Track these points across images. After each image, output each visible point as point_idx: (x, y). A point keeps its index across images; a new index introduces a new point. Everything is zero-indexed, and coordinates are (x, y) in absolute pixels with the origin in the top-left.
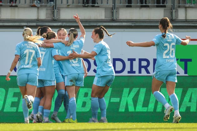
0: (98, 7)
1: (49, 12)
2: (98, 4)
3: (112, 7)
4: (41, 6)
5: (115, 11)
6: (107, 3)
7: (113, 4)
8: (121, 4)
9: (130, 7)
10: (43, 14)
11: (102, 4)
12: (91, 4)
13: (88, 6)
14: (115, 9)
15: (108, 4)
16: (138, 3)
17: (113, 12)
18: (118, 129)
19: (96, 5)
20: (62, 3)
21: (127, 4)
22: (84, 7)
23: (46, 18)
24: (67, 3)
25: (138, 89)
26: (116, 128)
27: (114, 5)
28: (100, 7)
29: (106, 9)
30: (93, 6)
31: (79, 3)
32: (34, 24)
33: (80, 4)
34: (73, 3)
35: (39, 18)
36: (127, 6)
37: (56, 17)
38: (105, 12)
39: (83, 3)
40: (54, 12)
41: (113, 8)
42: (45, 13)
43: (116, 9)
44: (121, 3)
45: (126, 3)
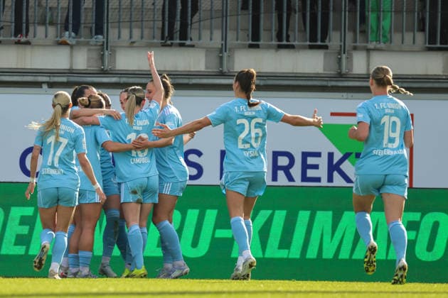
0: (193, 46)
1: (95, 55)
2: (191, 40)
3: (220, 46)
4: (78, 44)
5: (225, 55)
6: (211, 39)
7: (222, 40)
8: (239, 42)
9: (257, 46)
10: (82, 60)
11: (201, 41)
12: (178, 41)
13: (171, 45)
14: (226, 51)
15: (213, 42)
16: (272, 40)
17: (221, 58)
18: (230, 293)
19: (188, 42)
20: (119, 37)
21: (250, 42)
22: (164, 45)
23: (88, 67)
24: (131, 37)
25: (270, 212)
26: (225, 289)
27: (224, 42)
28: (197, 47)
29: (208, 50)
30: (182, 45)
31: (154, 38)
32: (64, 79)
33: (155, 41)
34: (142, 38)
35: (74, 68)
36: (251, 46)
37: (107, 66)
38: (206, 56)
39: (163, 39)
40: (103, 55)
41: (222, 49)
42: (86, 57)
43: (229, 51)
44: (237, 40)
45: (248, 40)
